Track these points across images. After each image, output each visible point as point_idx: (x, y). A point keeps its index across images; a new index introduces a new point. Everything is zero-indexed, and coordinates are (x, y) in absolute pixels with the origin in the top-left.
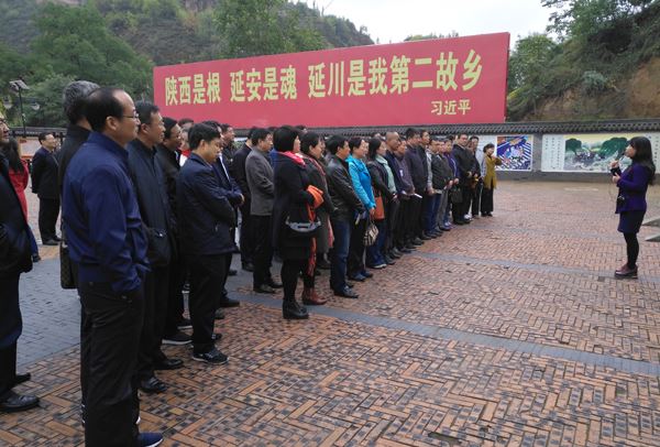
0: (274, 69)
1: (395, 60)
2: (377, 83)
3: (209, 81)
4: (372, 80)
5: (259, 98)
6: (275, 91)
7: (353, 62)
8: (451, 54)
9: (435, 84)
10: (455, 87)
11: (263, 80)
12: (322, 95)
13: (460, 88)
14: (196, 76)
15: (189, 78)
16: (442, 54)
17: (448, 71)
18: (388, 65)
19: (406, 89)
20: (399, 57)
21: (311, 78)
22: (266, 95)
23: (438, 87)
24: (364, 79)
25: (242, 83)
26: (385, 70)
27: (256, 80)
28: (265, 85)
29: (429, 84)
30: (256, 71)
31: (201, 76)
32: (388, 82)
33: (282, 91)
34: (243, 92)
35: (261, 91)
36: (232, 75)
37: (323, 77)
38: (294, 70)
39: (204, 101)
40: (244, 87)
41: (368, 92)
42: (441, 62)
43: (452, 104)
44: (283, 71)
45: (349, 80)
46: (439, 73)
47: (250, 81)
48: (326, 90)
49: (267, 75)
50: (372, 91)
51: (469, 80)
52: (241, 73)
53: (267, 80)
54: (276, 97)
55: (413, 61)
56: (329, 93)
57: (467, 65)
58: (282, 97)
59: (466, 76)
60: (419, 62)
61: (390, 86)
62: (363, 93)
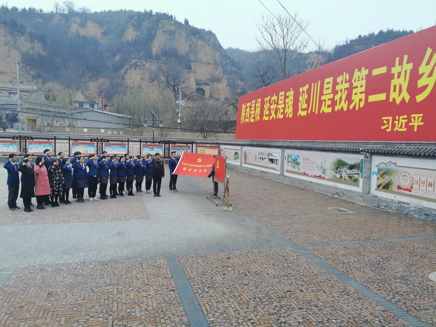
0: (283, 93)
1: (357, 74)
2: (341, 98)
4: (337, 97)
5: (275, 117)
6: (282, 111)
7: (326, 81)
8: (406, 57)
9: (388, 97)
10: (407, 98)
11: (278, 102)
12: (305, 113)
13: (413, 99)
15: (250, 104)
16: (397, 59)
17: (401, 80)
18: (350, 80)
19: (362, 104)
20: (360, 70)
21: (300, 98)
22: (278, 114)
23: (391, 100)
24: (332, 96)
25: (269, 105)
26: (348, 85)
27: (275, 103)
28: (278, 107)
29: (381, 97)
30: (275, 95)
31: (254, 102)
32: (349, 98)
33: (286, 111)
34: (268, 113)
35: (276, 111)
36: (265, 100)
37: (306, 97)
38: (293, 92)
39: (254, 121)
40: (269, 109)
42: (396, 69)
43: (402, 120)
44: (288, 94)
45: (322, 98)
46: (393, 83)
47: (272, 104)
48: (308, 109)
49: (280, 98)
50: (337, 108)
51: (425, 87)
52: (269, 97)
54: (282, 116)
55: (370, 72)
56: (309, 112)
57: (421, 69)
58: (285, 116)
59: (421, 83)
60: (375, 72)
61: (350, 102)
62: (330, 110)
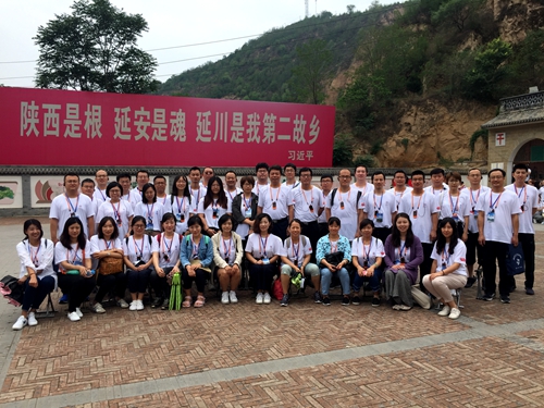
0: (163, 111)
1: (266, 117)
2: (253, 133)
3: (87, 113)
4: (249, 131)
5: (147, 137)
6: (164, 132)
7: (235, 114)
8: (302, 117)
9: (292, 138)
10: (304, 141)
11: (152, 121)
12: (208, 140)
13: (307, 142)
14: (69, 106)
15: (59, 107)
16: (297, 116)
17: (300, 129)
18: (261, 120)
19: (273, 140)
20: (269, 114)
21: (199, 123)
22: (155, 135)
23: (294, 140)
24: (243, 129)
25: (128, 120)
26: (259, 123)
27: (145, 119)
28: (153, 126)
29: (288, 137)
30: (145, 110)
31: (77, 106)
32: (261, 133)
33: (172, 133)
34: (129, 130)
35: (150, 131)
36: (117, 110)
37: (209, 123)
38: (184, 114)
39: (79, 135)
40: (130, 125)
41: (246, 140)
42: (296, 122)
43: (302, 153)
44: (173, 114)
45: (232, 129)
46: (295, 130)
47: (138, 120)
48: (212, 136)
49: (156, 116)
50: (249, 140)
51: (313, 137)
52: (128, 109)
53: (156, 120)
54: (165, 139)
55: (278, 119)
56: (215, 139)
57: (312, 126)
58: (171, 138)
59: (311, 134)
60: (282, 120)
61: (263, 137)
62: (242, 141)
